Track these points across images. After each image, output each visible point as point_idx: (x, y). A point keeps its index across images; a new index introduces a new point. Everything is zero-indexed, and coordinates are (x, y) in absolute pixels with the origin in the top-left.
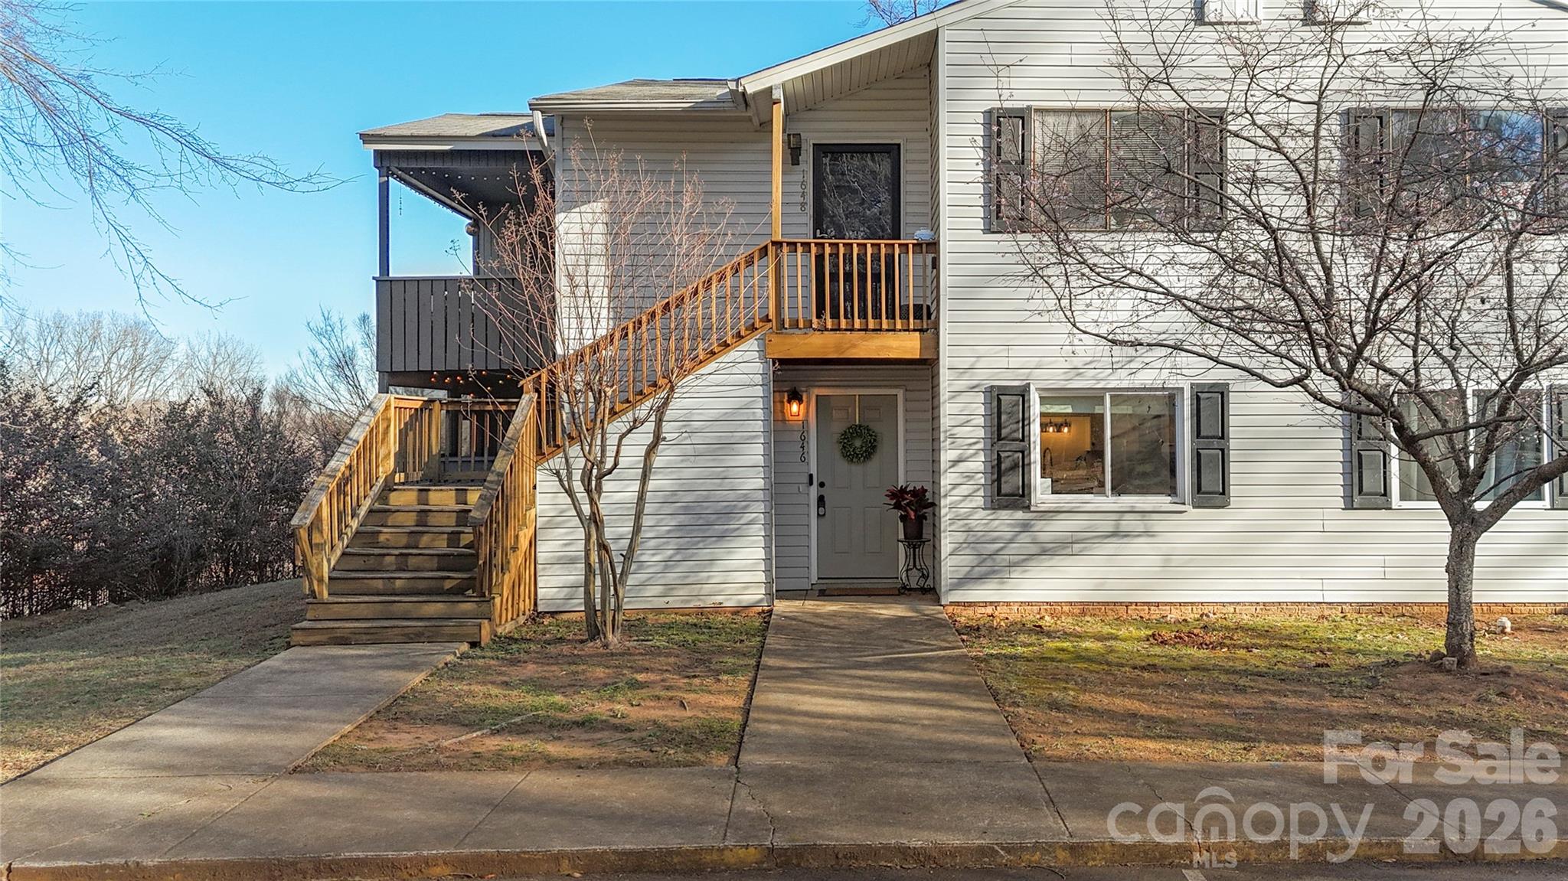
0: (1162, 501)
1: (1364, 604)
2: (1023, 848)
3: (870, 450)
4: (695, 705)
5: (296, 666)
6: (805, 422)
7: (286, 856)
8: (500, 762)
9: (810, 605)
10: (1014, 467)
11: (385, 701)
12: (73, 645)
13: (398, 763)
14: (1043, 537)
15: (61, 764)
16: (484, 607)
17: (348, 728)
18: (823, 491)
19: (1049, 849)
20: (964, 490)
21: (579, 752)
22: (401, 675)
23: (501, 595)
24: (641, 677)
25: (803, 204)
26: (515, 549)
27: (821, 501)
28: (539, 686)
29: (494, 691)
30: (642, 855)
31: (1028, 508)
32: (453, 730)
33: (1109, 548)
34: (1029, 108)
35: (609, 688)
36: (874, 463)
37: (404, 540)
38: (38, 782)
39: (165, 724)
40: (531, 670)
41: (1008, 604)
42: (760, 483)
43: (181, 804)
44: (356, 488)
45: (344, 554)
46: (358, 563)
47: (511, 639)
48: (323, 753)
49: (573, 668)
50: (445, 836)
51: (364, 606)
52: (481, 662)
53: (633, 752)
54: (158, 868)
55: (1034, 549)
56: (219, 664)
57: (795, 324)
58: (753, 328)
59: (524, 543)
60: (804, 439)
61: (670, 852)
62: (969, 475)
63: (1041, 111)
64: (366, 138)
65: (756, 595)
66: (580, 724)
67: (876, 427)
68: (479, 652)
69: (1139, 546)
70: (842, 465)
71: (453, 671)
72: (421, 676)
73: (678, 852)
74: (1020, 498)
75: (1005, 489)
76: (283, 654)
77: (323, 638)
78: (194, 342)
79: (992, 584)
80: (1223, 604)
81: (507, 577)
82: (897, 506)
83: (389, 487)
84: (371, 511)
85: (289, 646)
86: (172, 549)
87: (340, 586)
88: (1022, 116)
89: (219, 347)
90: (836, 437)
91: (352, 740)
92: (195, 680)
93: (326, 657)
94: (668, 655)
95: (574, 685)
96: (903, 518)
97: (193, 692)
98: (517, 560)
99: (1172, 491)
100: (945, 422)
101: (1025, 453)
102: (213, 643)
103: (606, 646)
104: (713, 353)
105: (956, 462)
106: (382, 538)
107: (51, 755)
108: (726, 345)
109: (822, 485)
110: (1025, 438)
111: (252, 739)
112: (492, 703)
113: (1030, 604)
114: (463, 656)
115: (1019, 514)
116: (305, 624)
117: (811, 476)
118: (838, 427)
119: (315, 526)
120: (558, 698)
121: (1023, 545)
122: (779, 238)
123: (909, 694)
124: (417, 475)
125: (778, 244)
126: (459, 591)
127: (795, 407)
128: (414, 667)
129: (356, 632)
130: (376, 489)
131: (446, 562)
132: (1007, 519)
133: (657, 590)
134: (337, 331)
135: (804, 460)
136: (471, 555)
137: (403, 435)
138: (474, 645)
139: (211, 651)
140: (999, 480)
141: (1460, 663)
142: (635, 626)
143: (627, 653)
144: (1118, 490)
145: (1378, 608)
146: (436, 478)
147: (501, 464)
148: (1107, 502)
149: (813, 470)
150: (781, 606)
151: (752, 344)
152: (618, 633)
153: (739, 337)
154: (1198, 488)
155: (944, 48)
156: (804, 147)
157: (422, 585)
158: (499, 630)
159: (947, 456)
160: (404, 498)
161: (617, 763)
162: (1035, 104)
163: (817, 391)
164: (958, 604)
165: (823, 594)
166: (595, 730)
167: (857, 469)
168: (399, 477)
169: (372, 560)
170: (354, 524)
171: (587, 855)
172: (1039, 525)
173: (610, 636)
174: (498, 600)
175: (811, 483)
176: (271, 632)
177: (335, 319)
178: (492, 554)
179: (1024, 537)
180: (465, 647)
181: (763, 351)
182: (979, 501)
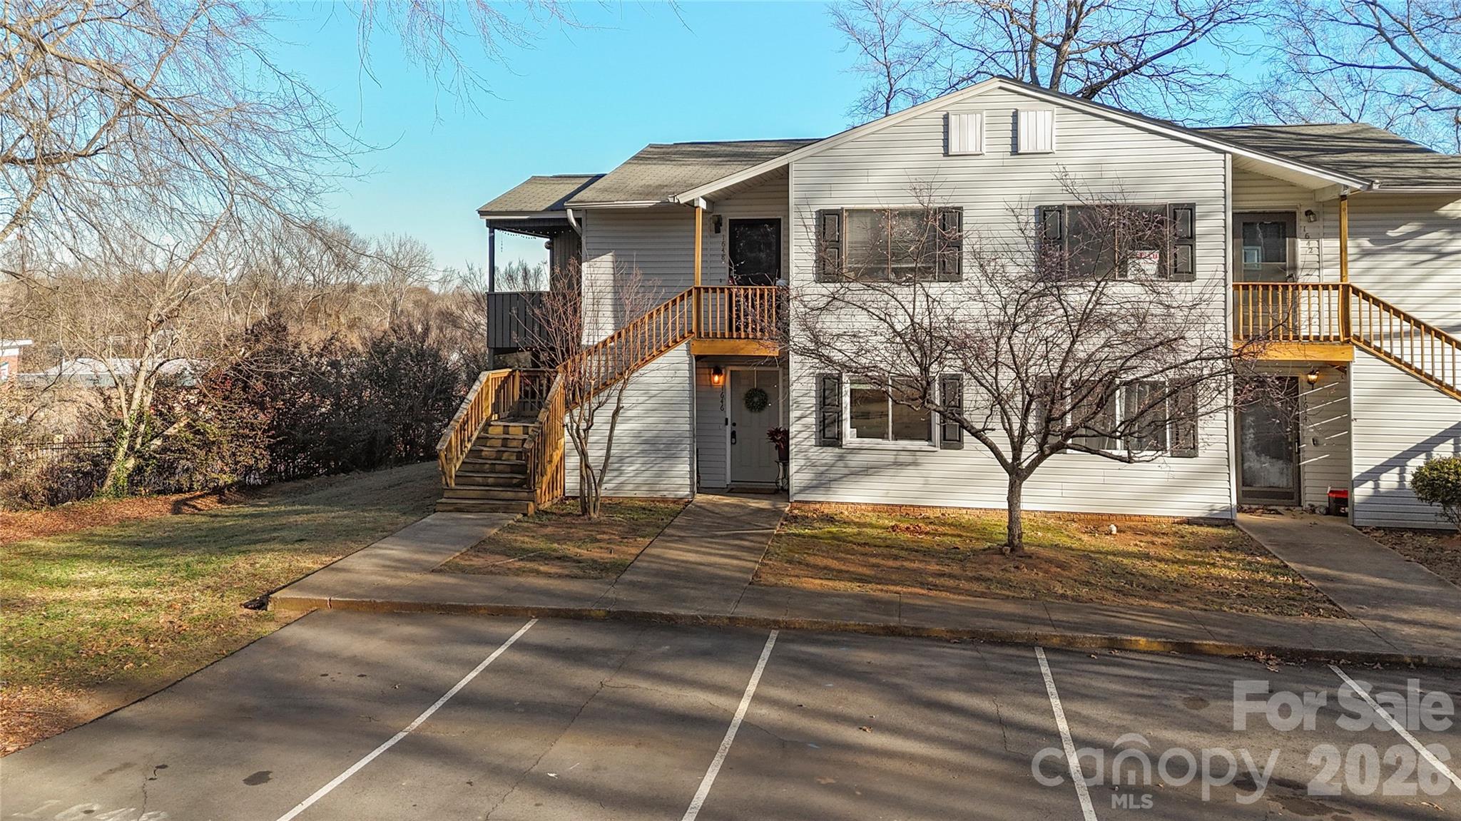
0: (923, 445)
1: (1049, 512)
2: (710, 617)
3: (762, 405)
4: (616, 552)
5: (438, 522)
6: (724, 387)
7: (428, 602)
8: (519, 572)
9: (716, 498)
10: (833, 423)
11: (474, 543)
12: (329, 502)
13: (477, 571)
14: (852, 464)
15: (340, 562)
16: (531, 494)
17: (458, 554)
18: (734, 428)
19: (720, 618)
20: (805, 435)
21: (553, 570)
22: (485, 529)
23: (541, 488)
24: (598, 537)
25: (723, 256)
26: (550, 462)
27: (733, 434)
28: (549, 538)
29: (527, 539)
30: (559, 610)
31: (840, 446)
32: (503, 558)
33: (891, 472)
34: (842, 209)
35: (582, 541)
36: (765, 413)
37: (494, 455)
38: (333, 569)
39: (380, 548)
40: (549, 530)
41: (829, 503)
42: (687, 427)
43: (389, 581)
44: (469, 427)
45: (463, 463)
46: (470, 467)
47: (546, 512)
48: (445, 565)
49: (569, 530)
50: (487, 598)
51: (474, 491)
52: (525, 525)
53: (576, 571)
54: (382, 603)
55: (846, 471)
56: (402, 519)
57: (707, 335)
58: (683, 337)
59: (556, 459)
60: (723, 397)
61: (569, 610)
62: (807, 427)
63: (851, 212)
64: (482, 213)
65: (685, 492)
66: (559, 558)
67: (767, 390)
68: (526, 518)
69: (910, 471)
70: (746, 412)
71: (511, 529)
72: (495, 530)
73: (573, 610)
74: (836, 441)
75: (828, 434)
76: (433, 516)
77: (451, 508)
78: (382, 243)
79: (821, 491)
80: (960, 508)
81: (545, 478)
82: (775, 440)
83: (488, 424)
84: (478, 438)
85: (435, 512)
86: (374, 438)
87: (461, 480)
88: (838, 213)
89: (400, 246)
90: (743, 396)
91: (458, 560)
92: (392, 527)
93: (453, 519)
94: (620, 525)
95: (568, 539)
96: (778, 447)
97: (392, 533)
98: (550, 470)
99: (929, 439)
100: (793, 395)
101: (840, 413)
102: (399, 507)
103: (590, 519)
104: (661, 351)
105: (800, 418)
106: (483, 454)
107: (335, 559)
108: (668, 347)
109: (734, 424)
110: (840, 404)
111: (416, 556)
112: (525, 546)
113: (842, 503)
114: (519, 521)
115: (837, 450)
116: (443, 500)
117: (727, 420)
118: (744, 390)
119: (449, 449)
120: (555, 545)
121: (840, 470)
122: (700, 285)
123: (729, 553)
124: (503, 415)
125: (698, 289)
126: (519, 485)
127: (716, 378)
128: (492, 526)
129: (468, 506)
130: (481, 425)
131: (515, 469)
132: (829, 454)
133: (630, 487)
134: (477, 277)
135: (723, 409)
136: (522, 465)
137: (498, 392)
138: (525, 515)
139: (399, 511)
140: (824, 430)
141: (1012, 550)
142: (613, 506)
143: (599, 523)
144: (897, 436)
145: (1058, 515)
146: (515, 417)
147: (542, 416)
148: (890, 444)
149: (729, 416)
150: (700, 498)
151: (683, 346)
152: (597, 512)
153: (675, 342)
154: (944, 437)
155: (792, 174)
156: (723, 221)
157: (501, 481)
158: (541, 507)
159: (794, 414)
160: (497, 431)
161: (567, 576)
162: (846, 207)
163: (730, 368)
164: (800, 502)
165: (731, 491)
166: (565, 561)
167: (755, 415)
168: (495, 417)
169: (477, 466)
170: (469, 446)
171: (538, 609)
172: (849, 457)
173: (592, 514)
174: (539, 491)
175: (727, 424)
176: (428, 502)
177: (476, 269)
178: (536, 466)
179: (841, 464)
180: (520, 516)
181: (689, 351)
182: (813, 442)
